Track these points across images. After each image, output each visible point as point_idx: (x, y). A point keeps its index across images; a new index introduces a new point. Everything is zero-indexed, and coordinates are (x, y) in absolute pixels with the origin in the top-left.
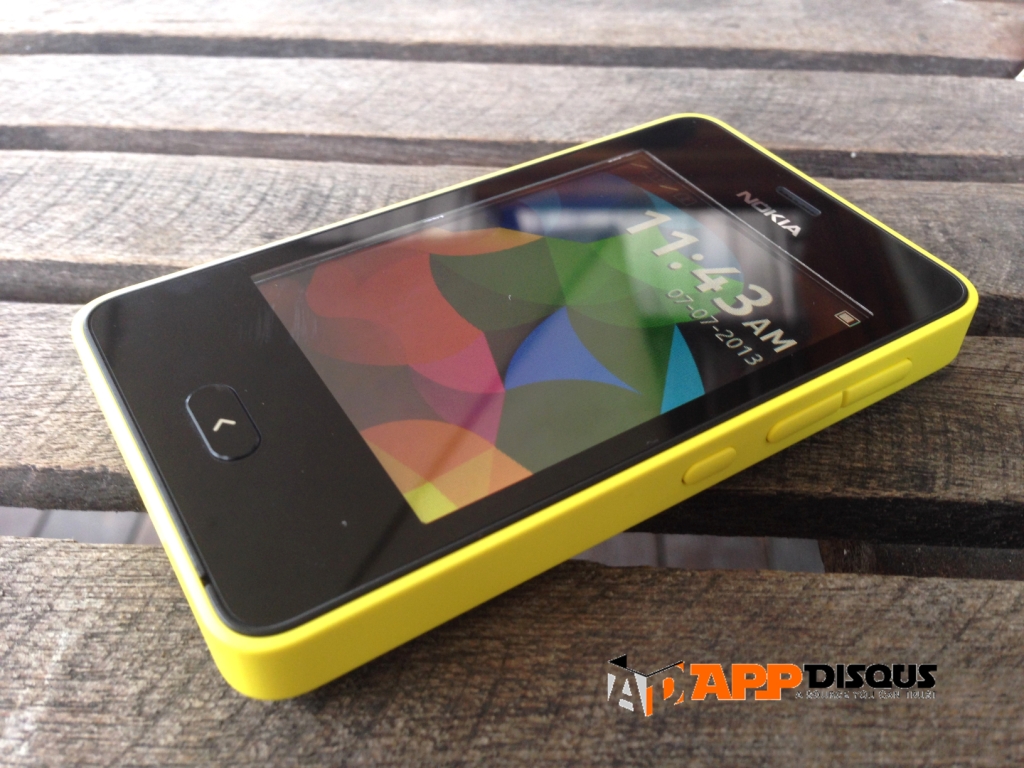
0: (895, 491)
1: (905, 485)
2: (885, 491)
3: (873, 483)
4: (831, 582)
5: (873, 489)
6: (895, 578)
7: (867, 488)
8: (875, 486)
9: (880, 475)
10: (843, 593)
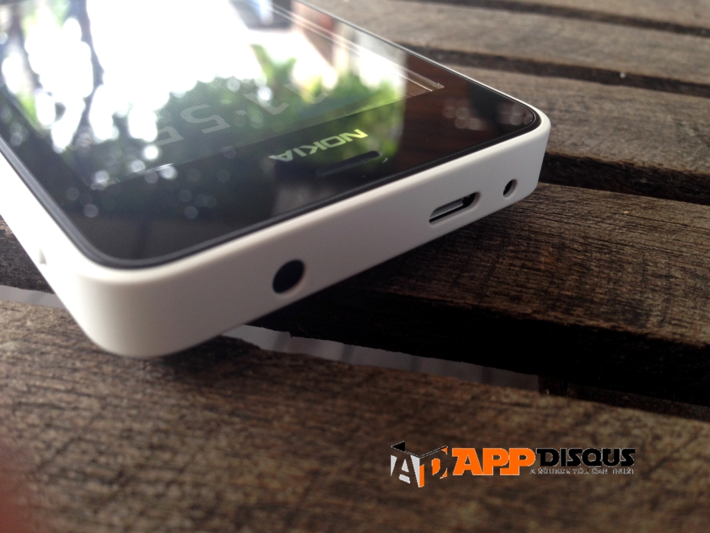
0: (602, 321)
1: (615, 317)
2: (591, 320)
3: (579, 311)
4: (507, 396)
5: (578, 316)
6: (583, 403)
7: (572, 315)
8: (581, 314)
9: (588, 304)
10: (517, 409)
